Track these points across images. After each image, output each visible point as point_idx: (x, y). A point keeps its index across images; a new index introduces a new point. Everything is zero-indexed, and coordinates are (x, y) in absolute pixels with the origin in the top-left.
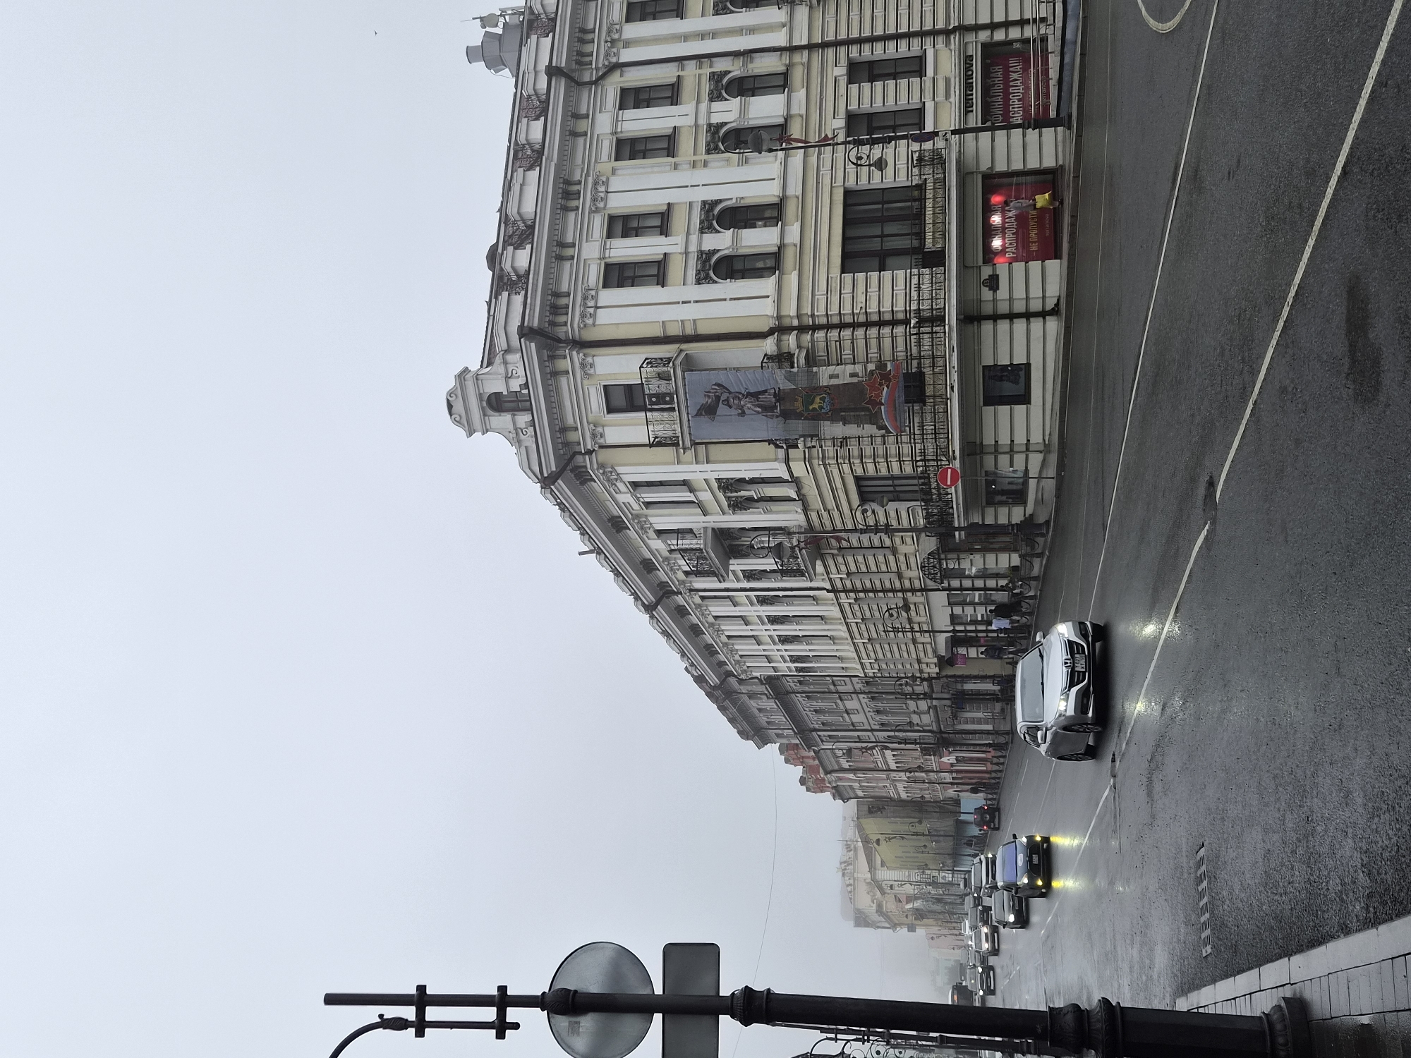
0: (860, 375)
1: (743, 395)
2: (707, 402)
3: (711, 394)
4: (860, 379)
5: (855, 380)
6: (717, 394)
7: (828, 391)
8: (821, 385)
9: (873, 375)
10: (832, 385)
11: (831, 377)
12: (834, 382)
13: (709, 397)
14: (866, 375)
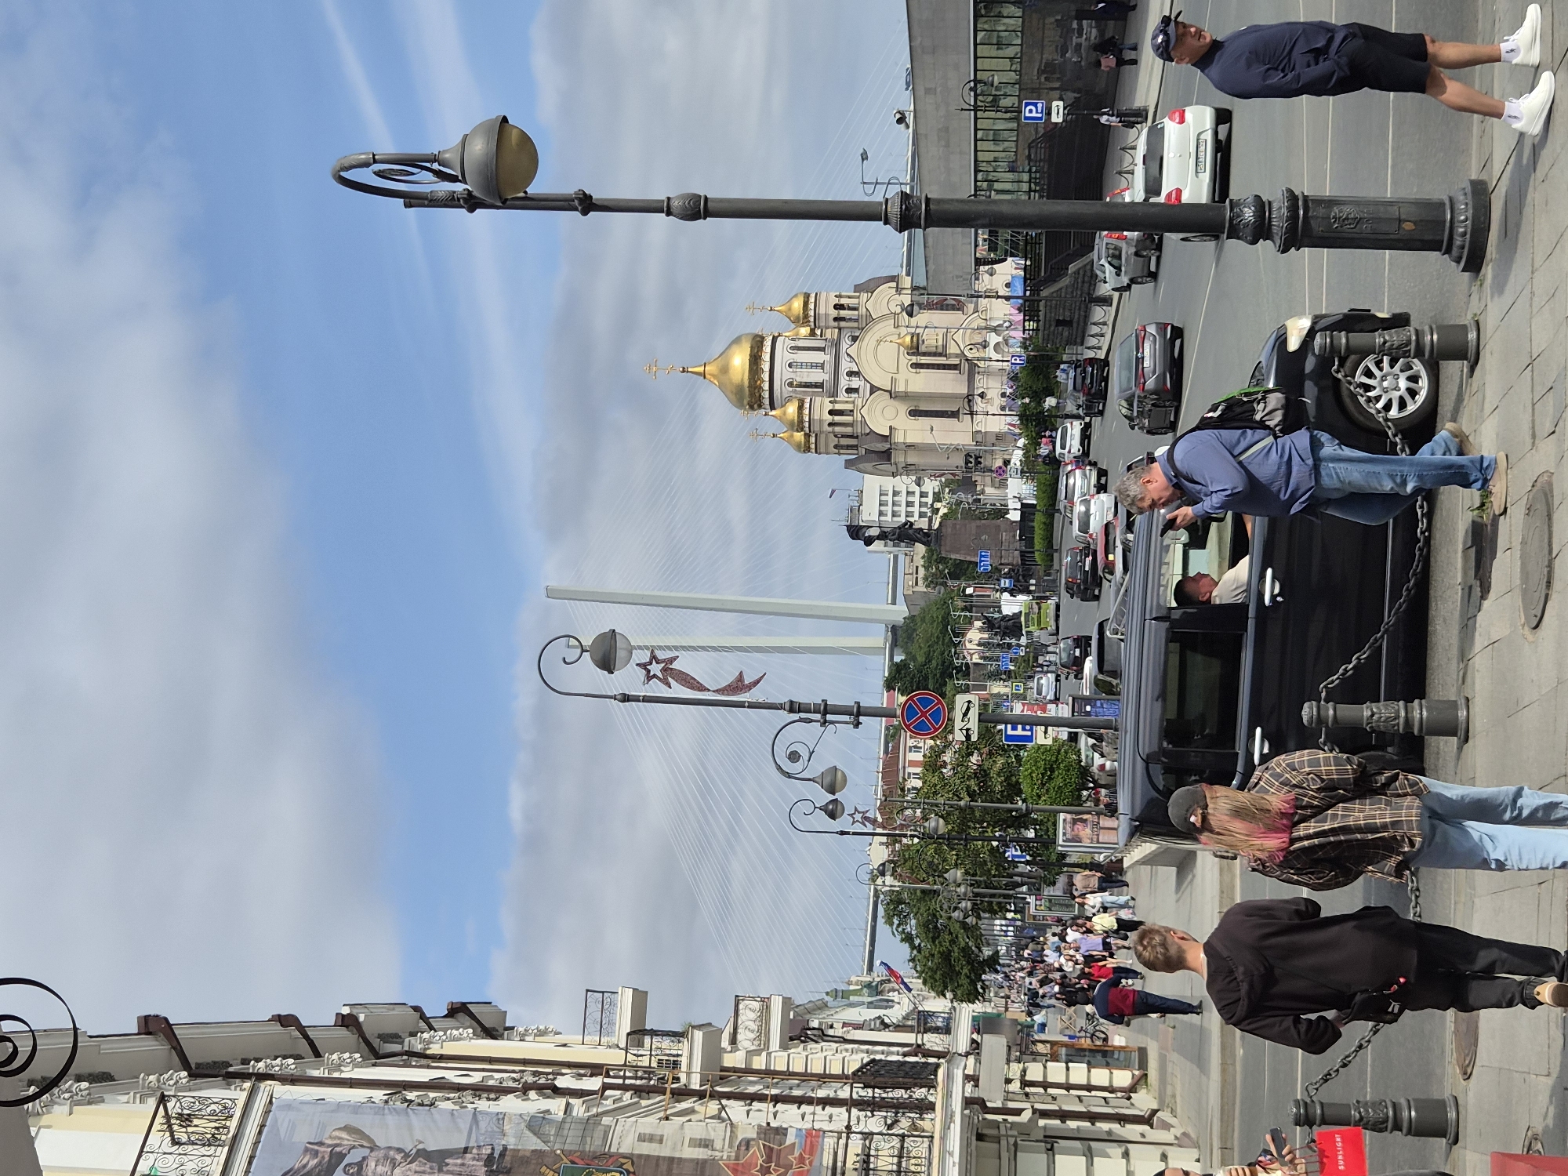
0: (718, 1145)
1: (407, 1155)
2: (305, 1166)
3: (322, 1149)
4: (717, 1153)
5: (700, 1154)
6: (338, 1149)
7: (628, 1166)
8: (613, 1150)
9: (747, 1149)
10: (640, 1156)
11: (642, 1138)
12: (646, 1149)
13: (316, 1153)
14: (731, 1146)
